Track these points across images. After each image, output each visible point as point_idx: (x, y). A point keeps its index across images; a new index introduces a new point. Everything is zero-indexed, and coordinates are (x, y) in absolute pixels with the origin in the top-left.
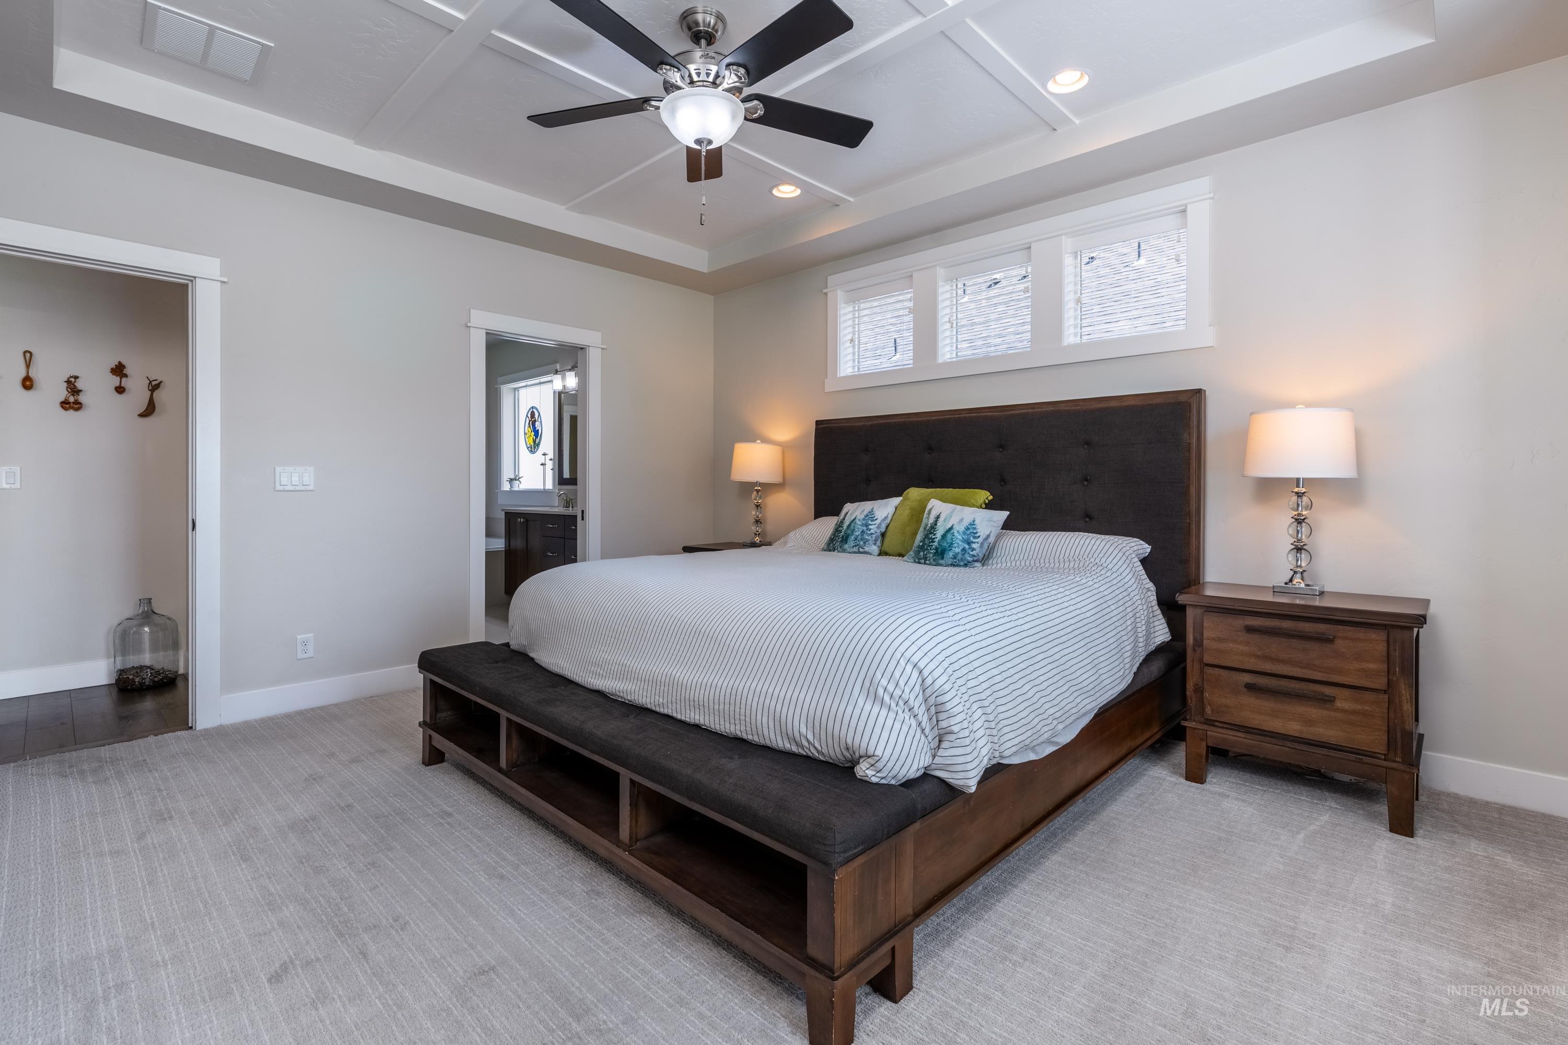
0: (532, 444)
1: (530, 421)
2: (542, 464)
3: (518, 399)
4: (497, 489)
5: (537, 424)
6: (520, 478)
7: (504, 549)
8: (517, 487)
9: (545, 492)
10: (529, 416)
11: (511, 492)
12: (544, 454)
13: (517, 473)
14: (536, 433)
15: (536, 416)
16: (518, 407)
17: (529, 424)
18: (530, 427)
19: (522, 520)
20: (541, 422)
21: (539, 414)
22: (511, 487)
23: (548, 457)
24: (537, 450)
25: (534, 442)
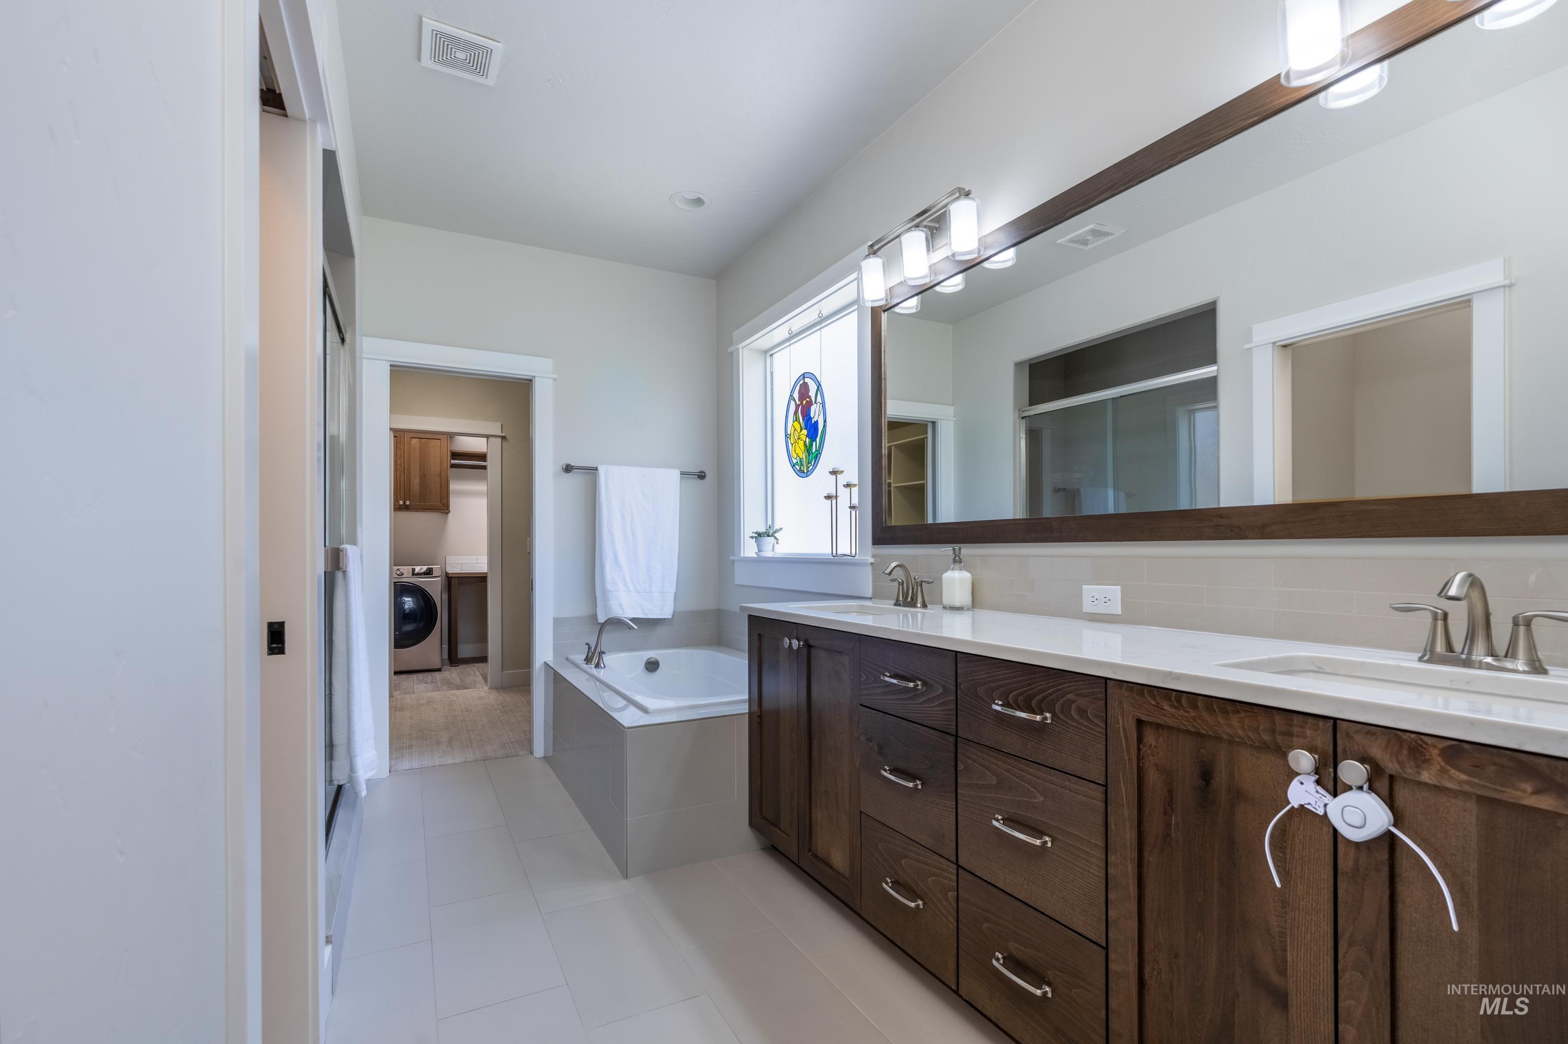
0: (803, 455)
1: (797, 407)
2: (828, 497)
3: (772, 373)
4: (734, 555)
5: (815, 411)
6: (775, 532)
7: (745, 709)
8: (771, 549)
9: (836, 562)
10: (796, 395)
11: (759, 561)
12: (834, 473)
13: (770, 522)
14: (812, 430)
15: (812, 394)
16: (772, 389)
17: (796, 413)
18: (796, 419)
19: (795, 644)
20: (823, 404)
21: (819, 386)
22: (759, 551)
23: (842, 480)
24: (815, 466)
25: (808, 449)
